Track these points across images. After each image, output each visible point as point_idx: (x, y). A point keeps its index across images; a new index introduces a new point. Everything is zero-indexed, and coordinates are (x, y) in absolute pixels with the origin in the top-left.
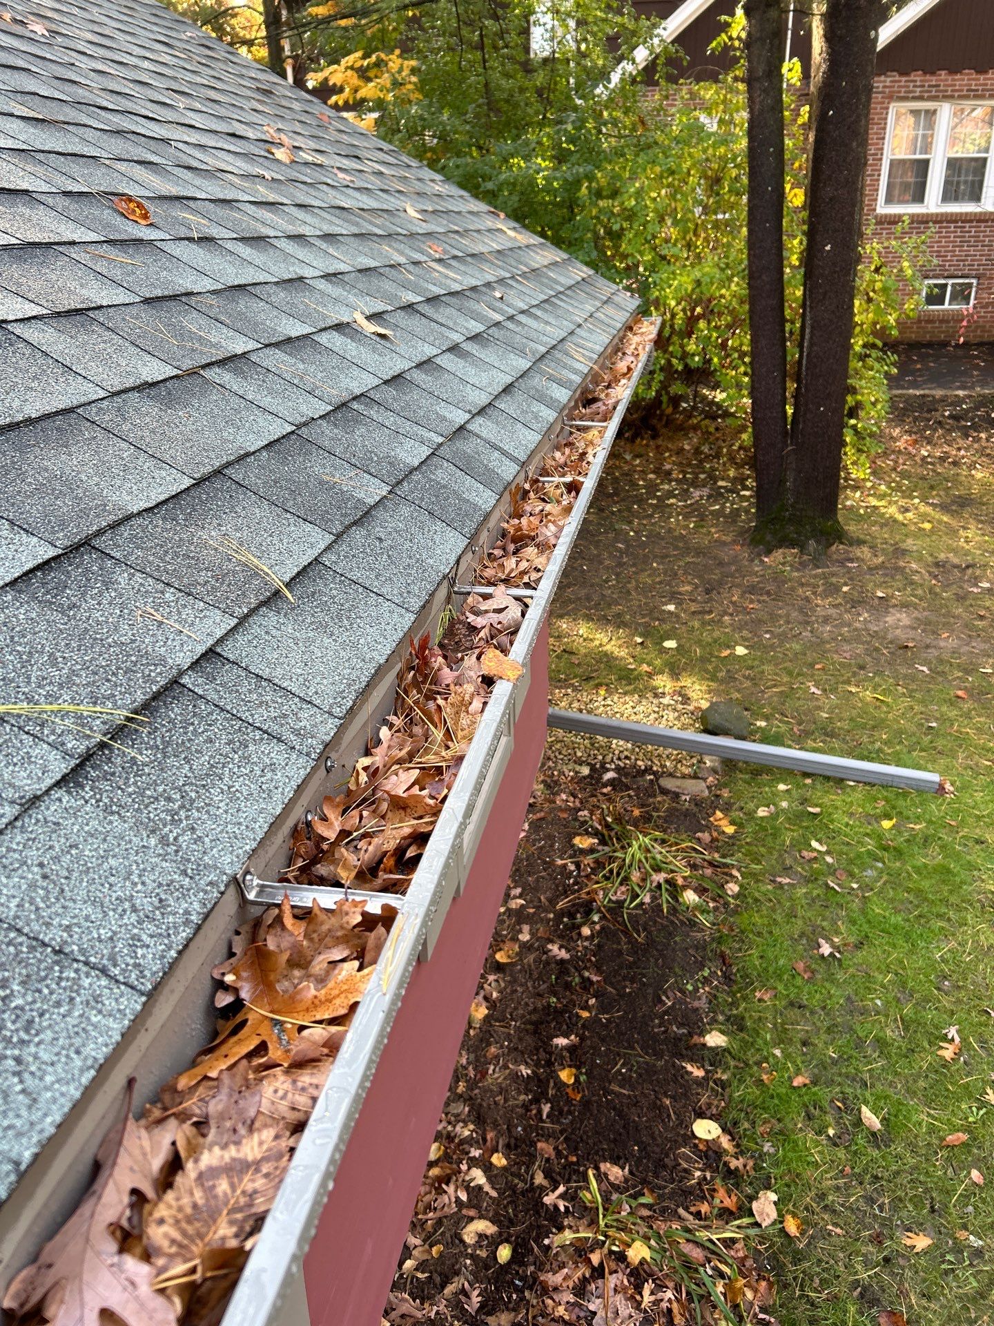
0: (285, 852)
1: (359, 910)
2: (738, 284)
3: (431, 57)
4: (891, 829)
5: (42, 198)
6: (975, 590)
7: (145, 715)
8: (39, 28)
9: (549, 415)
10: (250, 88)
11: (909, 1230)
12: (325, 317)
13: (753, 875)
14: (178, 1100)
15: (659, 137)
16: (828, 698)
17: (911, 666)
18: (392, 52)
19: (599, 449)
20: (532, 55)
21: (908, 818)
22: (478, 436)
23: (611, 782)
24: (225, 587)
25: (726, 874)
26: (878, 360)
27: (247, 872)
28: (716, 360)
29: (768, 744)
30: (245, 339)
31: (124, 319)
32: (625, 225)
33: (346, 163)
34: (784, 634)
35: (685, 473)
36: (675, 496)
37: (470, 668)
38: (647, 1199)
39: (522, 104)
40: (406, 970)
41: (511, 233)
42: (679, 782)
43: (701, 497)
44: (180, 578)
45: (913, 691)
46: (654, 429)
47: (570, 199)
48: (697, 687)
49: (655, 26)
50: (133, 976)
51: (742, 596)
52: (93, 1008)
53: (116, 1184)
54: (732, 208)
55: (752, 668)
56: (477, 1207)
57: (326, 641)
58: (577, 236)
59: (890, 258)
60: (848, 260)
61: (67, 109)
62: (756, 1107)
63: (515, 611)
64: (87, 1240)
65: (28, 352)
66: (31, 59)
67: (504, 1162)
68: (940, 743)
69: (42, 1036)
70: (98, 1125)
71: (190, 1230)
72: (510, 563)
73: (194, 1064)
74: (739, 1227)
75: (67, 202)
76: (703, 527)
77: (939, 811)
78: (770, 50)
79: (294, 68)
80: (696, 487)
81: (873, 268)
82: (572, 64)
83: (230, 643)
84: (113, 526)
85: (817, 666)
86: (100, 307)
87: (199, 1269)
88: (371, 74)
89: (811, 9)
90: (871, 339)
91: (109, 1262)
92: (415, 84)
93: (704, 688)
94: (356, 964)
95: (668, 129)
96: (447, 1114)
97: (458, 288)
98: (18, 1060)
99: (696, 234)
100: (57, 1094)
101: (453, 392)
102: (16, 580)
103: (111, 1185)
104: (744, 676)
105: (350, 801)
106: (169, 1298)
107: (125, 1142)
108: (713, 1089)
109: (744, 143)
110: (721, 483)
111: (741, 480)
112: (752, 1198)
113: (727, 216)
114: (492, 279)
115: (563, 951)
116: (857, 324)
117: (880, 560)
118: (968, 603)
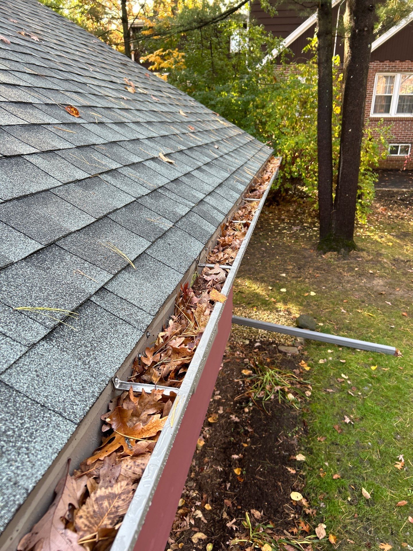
0: (130, 369)
1: (161, 394)
2: (313, 144)
3: (190, 52)
4: (375, 370)
5: (37, 106)
6: (411, 271)
7: (76, 312)
8: (35, 38)
9: (237, 196)
10: (118, 63)
11: (382, 542)
12: (148, 155)
13: (317, 388)
14: (88, 468)
15: (282, 85)
16: (349, 314)
17: (384, 302)
18: (175, 49)
19: (257, 210)
20: (231, 52)
21: (382, 365)
22: (208, 204)
23: (258, 347)
24: (108, 262)
25: (306, 387)
26: (370, 176)
27: (116, 377)
28: (304, 174)
29: (324, 333)
30: (116, 163)
31: (69, 154)
32: (267, 119)
33: (156, 93)
34: (331, 287)
35: (290, 220)
36: (286, 229)
37: (205, 297)
38: (271, 526)
39: (227, 71)
40: (180, 418)
41: (222, 122)
42: (286, 348)
43: (297, 230)
44: (91, 258)
45: (384, 312)
46: (277, 202)
47: (245, 109)
48: (294, 308)
49: (281, 41)
50: (72, 417)
51: (313, 271)
52: (57, 429)
53: (63, 501)
54: (311, 114)
55: (317, 301)
56: (198, 527)
57: (148, 285)
58: (248, 123)
59: (375, 135)
60: (358, 136)
61: (47, 71)
62: (317, 487)
63: (223, 274)
64: (52, 523)
65: (31, 167)
66: (32, 50)
67: (210, 508)
68: (396, 334)
69: (36, 439)
70: (56, 477)
71: (92, 521)
72: (221, 255)
73: (93, 454)
74: (309, 539)
75: (46, 107)
76: (297, 242)
77: (395, 363)
78: (327, 52)
79: (135, 55)
80: (294, 226)
81: (368, 139)
82: (247, 55)
83: (110, 284)
84: (64, 237)
85: (344, 301)
86: (59, 150)
87: (97, 536)
88: (166, 58)
89: (344, 35)
90: (368, 167)
91: (61, 532)
92: (183, 62)
93: (297, 309)
94: (159, 415)
95: (285, 82)
96: (186, 486)
97: (200, 144)
98: (27, 449)
99: (296, 123)
100: (42, 463)
101: (198, 186)
102: (26, 257)
103: (61, 501)
104: (314, 304)
105: (157, 350)
106: (85, 547)
107: (67, 484)
108: (299, 479)
109: (316, 88)
110: (305, 224)
111: (313, 223)
112: (315, 527)
113: (309, 117)
114: (214, 140)
115: (237, 418)
116: (362, 161)
117: (371, 257)
118: (407, 276)
